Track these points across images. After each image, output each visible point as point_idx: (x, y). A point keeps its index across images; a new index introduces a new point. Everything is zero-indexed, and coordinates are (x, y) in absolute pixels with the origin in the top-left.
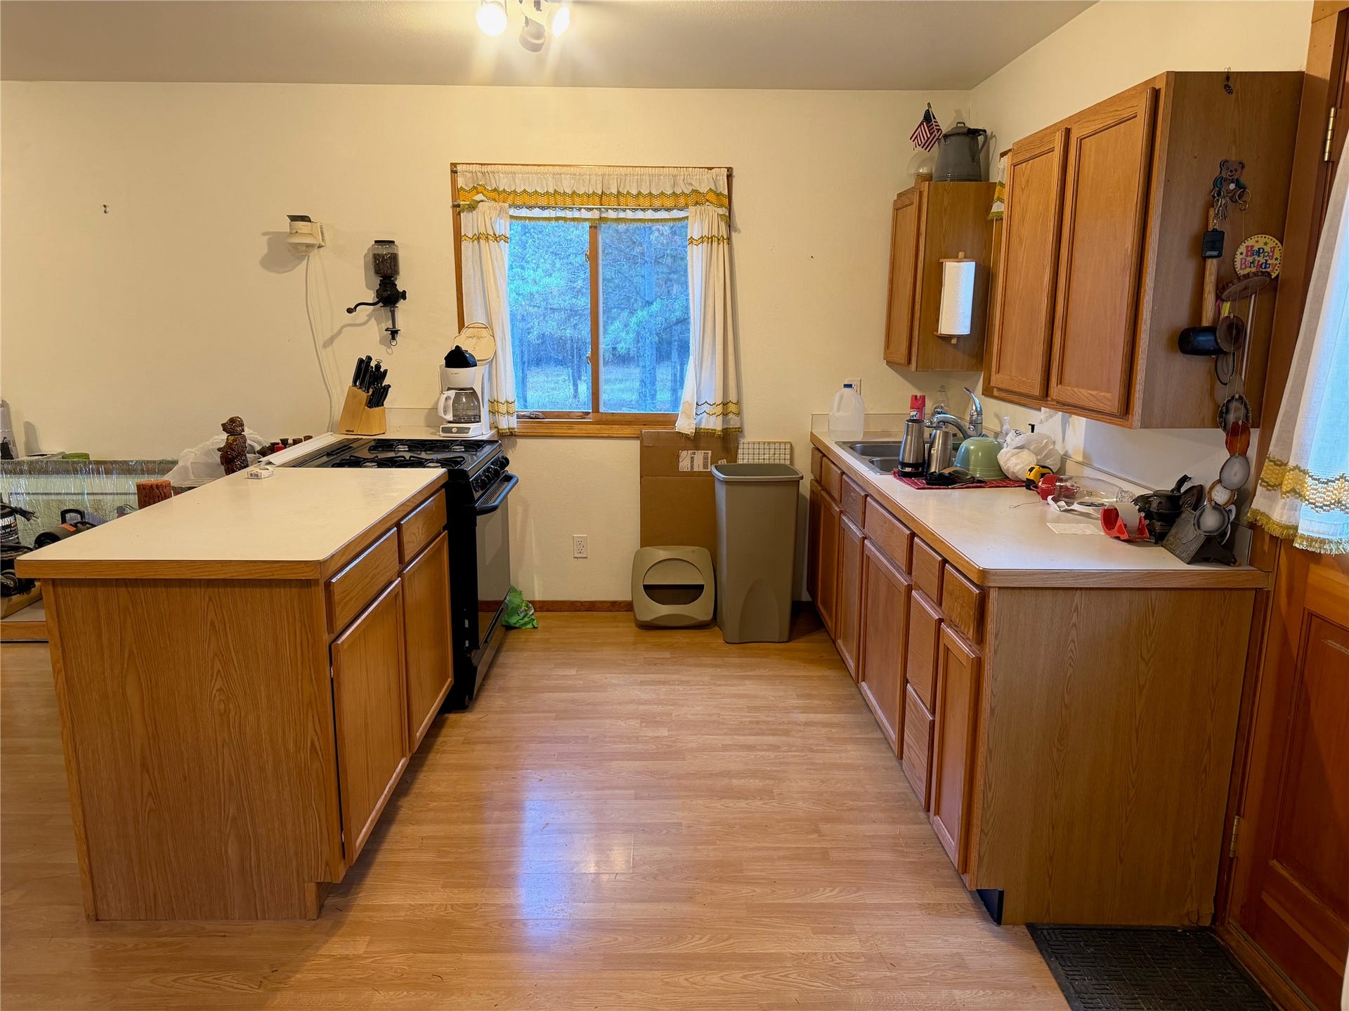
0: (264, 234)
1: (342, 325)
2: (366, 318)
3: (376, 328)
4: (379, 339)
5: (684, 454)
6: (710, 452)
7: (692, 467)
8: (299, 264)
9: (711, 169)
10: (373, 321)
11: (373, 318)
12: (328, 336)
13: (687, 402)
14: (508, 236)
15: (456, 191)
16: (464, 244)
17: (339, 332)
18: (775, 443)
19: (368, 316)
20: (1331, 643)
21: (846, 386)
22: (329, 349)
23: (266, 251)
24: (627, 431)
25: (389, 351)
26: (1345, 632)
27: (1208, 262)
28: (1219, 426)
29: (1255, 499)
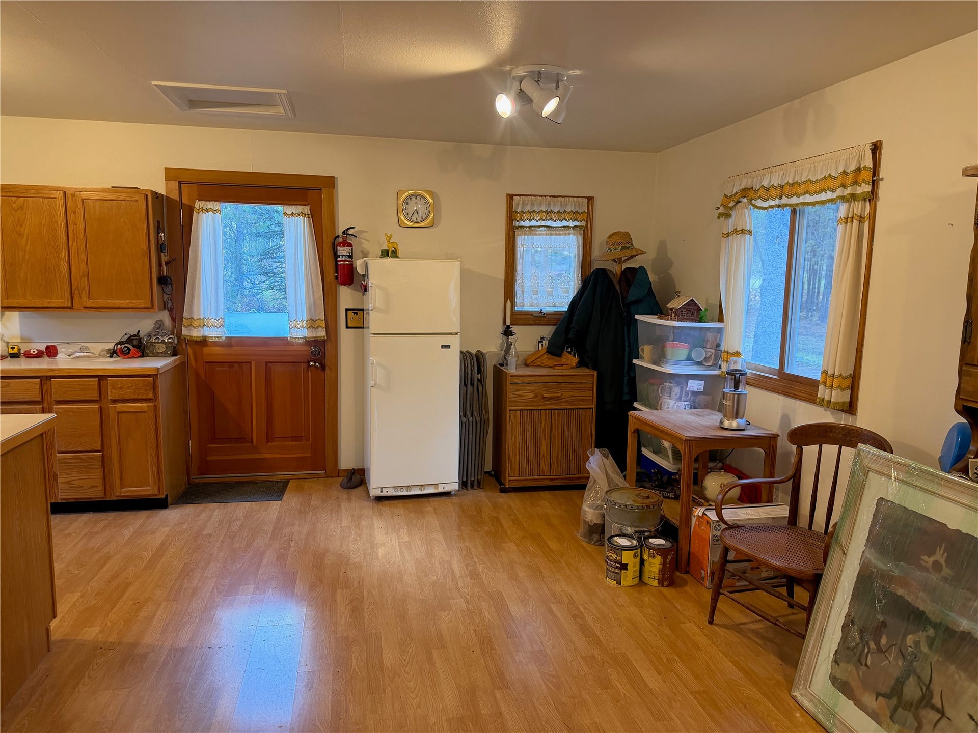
20: (217, 368)
26: (221, 363)
27: (162, 254)
28: (165, 309)
29: (183, 332)
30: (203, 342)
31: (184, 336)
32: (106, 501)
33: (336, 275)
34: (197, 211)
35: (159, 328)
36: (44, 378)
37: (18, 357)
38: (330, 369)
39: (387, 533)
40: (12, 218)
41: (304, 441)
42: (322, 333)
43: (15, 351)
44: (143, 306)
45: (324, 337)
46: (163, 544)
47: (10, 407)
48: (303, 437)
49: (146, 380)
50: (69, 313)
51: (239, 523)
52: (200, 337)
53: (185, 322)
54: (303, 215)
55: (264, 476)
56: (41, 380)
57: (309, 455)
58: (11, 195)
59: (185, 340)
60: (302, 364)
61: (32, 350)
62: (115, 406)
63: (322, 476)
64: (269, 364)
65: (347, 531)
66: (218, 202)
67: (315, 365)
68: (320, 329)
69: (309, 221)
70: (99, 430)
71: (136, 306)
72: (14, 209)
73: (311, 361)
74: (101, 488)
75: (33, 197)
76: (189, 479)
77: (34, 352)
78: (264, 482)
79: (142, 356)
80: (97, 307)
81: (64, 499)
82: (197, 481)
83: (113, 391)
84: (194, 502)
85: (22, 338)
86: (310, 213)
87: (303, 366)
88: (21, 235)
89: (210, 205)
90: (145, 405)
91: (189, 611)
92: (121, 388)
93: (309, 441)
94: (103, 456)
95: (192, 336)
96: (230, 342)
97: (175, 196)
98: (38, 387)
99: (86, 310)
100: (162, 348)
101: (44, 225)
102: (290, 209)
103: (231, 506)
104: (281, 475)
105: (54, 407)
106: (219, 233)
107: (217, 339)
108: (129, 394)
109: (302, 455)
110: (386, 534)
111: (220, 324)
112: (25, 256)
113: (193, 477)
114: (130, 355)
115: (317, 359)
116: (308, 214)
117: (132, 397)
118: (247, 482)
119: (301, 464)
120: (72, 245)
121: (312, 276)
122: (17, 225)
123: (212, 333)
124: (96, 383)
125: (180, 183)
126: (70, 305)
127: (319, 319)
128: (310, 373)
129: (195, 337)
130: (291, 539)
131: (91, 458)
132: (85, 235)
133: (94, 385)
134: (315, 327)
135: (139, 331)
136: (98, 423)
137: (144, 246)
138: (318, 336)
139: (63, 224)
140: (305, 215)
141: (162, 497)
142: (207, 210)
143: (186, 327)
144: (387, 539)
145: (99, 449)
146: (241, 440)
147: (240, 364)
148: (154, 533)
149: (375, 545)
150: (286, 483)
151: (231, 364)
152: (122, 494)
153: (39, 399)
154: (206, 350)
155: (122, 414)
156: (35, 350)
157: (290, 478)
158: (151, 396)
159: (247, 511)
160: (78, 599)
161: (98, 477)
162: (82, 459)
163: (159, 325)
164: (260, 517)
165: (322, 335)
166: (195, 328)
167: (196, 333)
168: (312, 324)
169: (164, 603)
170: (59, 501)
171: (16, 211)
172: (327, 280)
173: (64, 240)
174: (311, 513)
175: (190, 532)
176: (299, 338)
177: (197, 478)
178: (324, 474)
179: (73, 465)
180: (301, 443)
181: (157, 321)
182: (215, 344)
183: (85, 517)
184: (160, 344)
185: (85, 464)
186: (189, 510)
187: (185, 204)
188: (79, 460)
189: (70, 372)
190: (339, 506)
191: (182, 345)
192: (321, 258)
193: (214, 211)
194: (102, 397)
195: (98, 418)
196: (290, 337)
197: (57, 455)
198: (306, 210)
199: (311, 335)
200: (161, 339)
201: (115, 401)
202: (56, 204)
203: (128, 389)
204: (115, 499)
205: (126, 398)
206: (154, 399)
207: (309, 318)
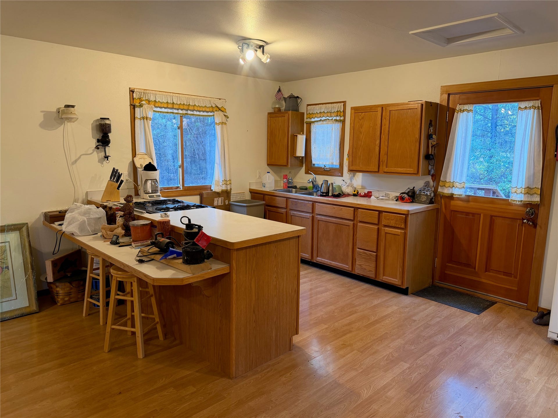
0: (42, 112)
1: (81, 154)
2: (92, 151)
3: (97, 155)
4: (98, 160)
5: (216, 199)
6: (223, 198)
7: (218, 204)
8: (60, 126)
9: (220, 99)
10: (95, 153)
11: (95, 151)
12: (73, 159)
13: (217, 180)
14: (151, 118)
15: (132, 98)
16: (136, 121)
17: (79, 158)
18: (241, 193)
19: (93, 150)
21: (268, 172)
22: (74, 166)
23: (42, 119)
24: (196, 192)
25: (102, 165)
26: (462, 213)
27: (430, 141)
28: (429, 175)
29: (439, 189)
30: (451, 197)
31: (439, 192)
32: (376, 280)
33: (555, 153)
34: (457, 112)
35: (426, 186)
36: (356, 208)
37: (357, 196)
38: (541, 227)
39: (540, 373)
40: (358, 124)
41: (513, 277)
42: (536, 199)
43: (356, 193)
44: (412, 172)
45: (538, 202)
46: (386, 316)
47: (340, 220)
48: (512, 274)
49: (401, 216)
50: (377, 174)
51: (438, 319)
52: (449, 194)
53: (441, 183)
54: (534, 108)
55: (481, 294)
56: (354, 209)
57: (516, 289)
58: (359, 112)
59: (440, 195)
60: (518, 220)
61: (362, 193)
62: (385, 229)
63: (523, 308)
64: (493, 217)
65: (507, 356)
66: (471, 105)
67: (528, 223)
68: (536, 195)
69: (539, 112)
70: (376, 241)
71: (408, 172)
72: (360, 119)
73: (525, 219)
74: (374, 272)
75: (368, 112)
76: (433, 282)
77: (363, 194)
78: (478, 298)
79: (412, 202)
80: (389, 172)
81: (358, 274)
82: (438, 284)
83: (384, 220)
84: (424, 297)
85: (362, 186)
86: (540, 106)
87: (519, 222)
88: (361, 133)
89: (466, 107)
90: (400, 231)
91: (362, 363)
92: (388, 219)
93: (517, 278)
94: (377, 255)
95: (444, 193)
96: (468, 199)
97: (445, 103)
98: (352, 212)
99: (385, 173)
100: (424, 198)
101: (371, 127)
102: (523, 105)
103: (444, 307)
104: (492, 297)
105: (358, 224)
106: (470, 125)
107: (458, 196)
108: (392, 223)
109: (510, 287)
110: (538, 374)
111: (462, 186)
112: (361, 144)
113: (436, 281)
114: (405, 201)
115: (531, 218)
116: (538, 107)
117: (393, 225)
118: (467, 295)
119: (508, 293)
120: (382, 138)
121: (535, 154)
122: (360, 128)
123: (457, 192)
124: (377, 214)
125: (449, 95)
126: (377, 170)
127: (536, 187)
128: (524, 227)
129: (445, 193)
130: (461, 344)
131: (371, 255)
132: (389, 131)
133: (376, 215)
134: (531, 193)
135: (414, 187)
136: (376, 237)
137: (417, 136)
138: (533, 200)
139: (379, 125)
140: (536, 107)
141: (403, 288)
142: (464, 111)
143: (441, 186)
144: (536, 378)
145: (375, 251)
146: (468, 265)
147: (473, 214)
148: (388, 307)
149: (520, 379)
150: (493, 303)
151: (467, 214)
152: (383, 280)
153: (352, 219)
154: (453, 203)
155: (388, 234)
156: (363, 193)
157: (498, 301)
158: (403, 226)
159: (450, 314)
160: (324, 329)
161: (373, 266)
162: (366, 254)
163: (427, 184)
164: (455, 321)
165: (536, 200)
166: (447, 187)
167: (446, 191)
168: (529, 191)
169: (355, 351)
170: (356, 274)
171: (360, 120)
172: (547, 158)
173: (379, 134)
174: (491, 332)
175: (406, 314)
176: (517, 201)
177: (437, 283)
178: (525, 306)
179: (363, 256)
180: (511, 278)
181: (426, 182)
182: (459, 199)
183: (366, 286)
184: (424, 196)
185: (368, 258)
186: (418, 300)
187: (450, 108)
188: (366, 255)
189: (366, 207)
190: (518, 335)
191: (438, 197)
192: (545, 140)
193: (468, 111)
194: (380, 223)
195: (376, 233)
196: (511, 199)
197: (357, 249)
198: (538, 103)
199: (526, 200)
200: (426, 193)
201: (385, 226)
202: (377, 114)
203: (392, 220)
204: (380, 281)
205: (391, 225)
206: (405, 228)
207: (527, 186)
